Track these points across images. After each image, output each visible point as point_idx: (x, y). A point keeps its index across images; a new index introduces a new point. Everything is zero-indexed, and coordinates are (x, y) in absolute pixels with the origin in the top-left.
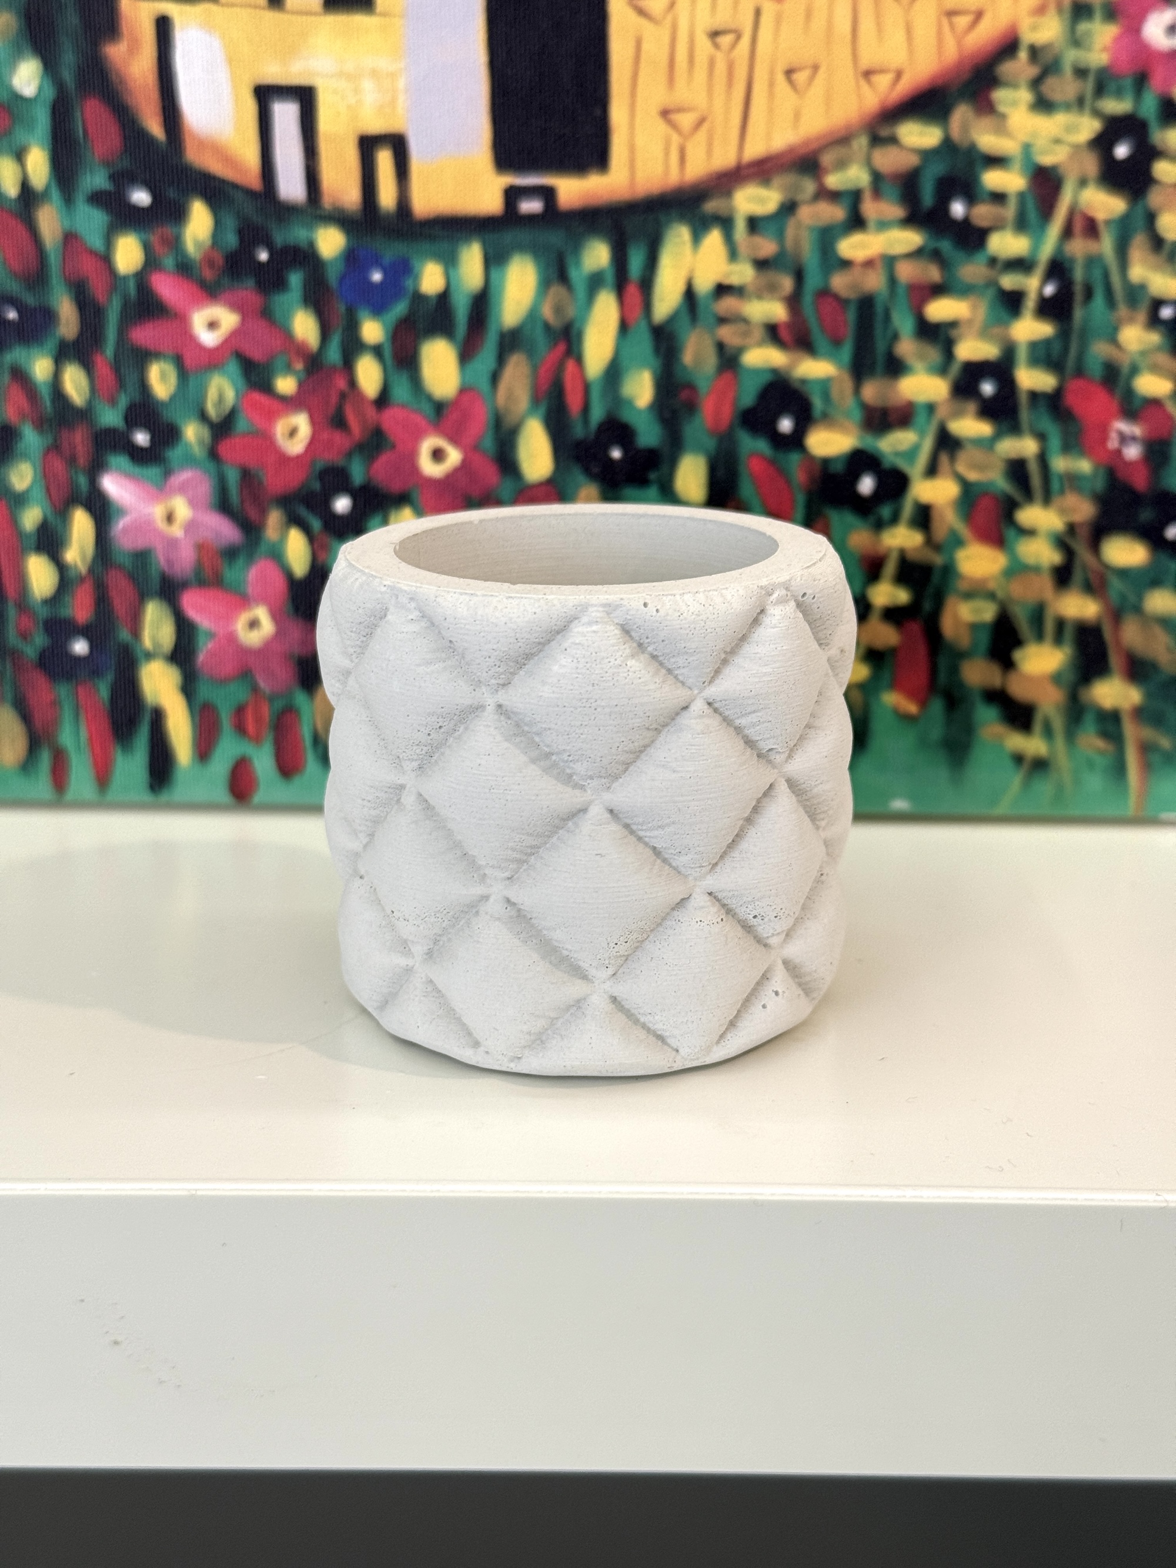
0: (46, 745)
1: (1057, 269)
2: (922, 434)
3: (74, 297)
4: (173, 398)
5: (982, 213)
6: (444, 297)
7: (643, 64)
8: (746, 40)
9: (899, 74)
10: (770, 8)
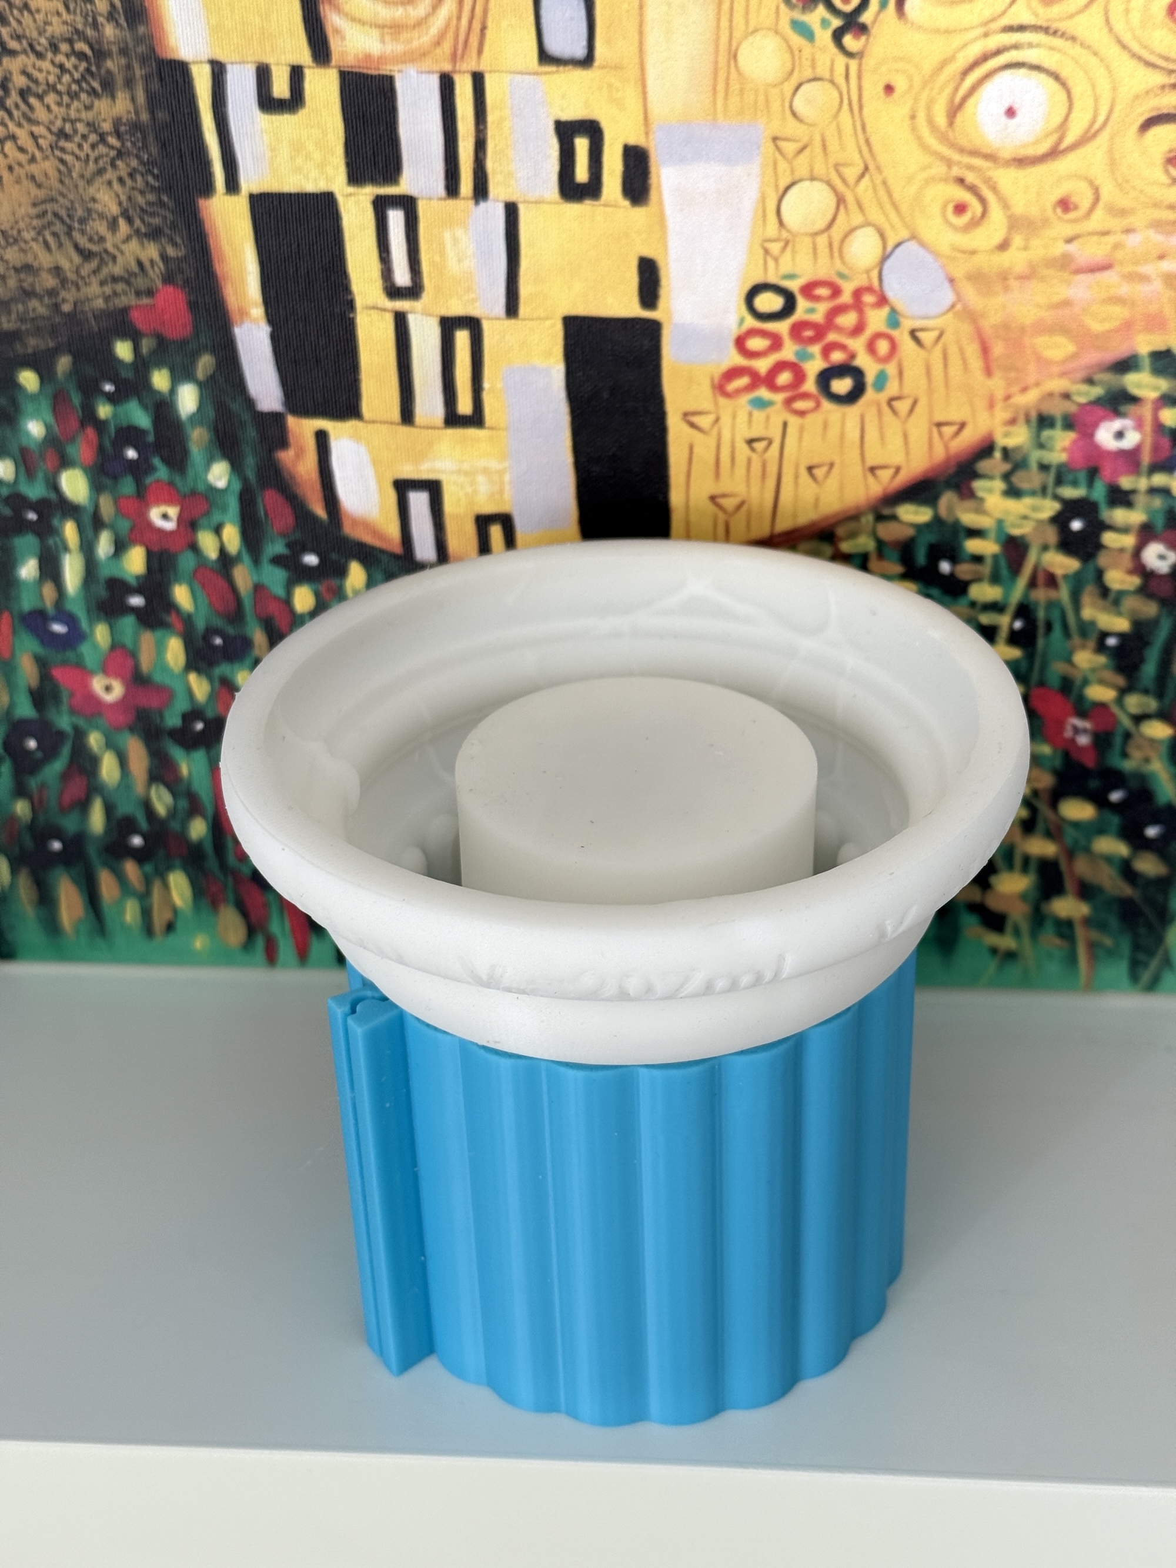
0: (260, 932)
1: (1024, 611)
3: (264, 627)
5: (964, 570)
7: (695, 464)
8: (776, 445)
9: (898, 470)
10: (794, 421)
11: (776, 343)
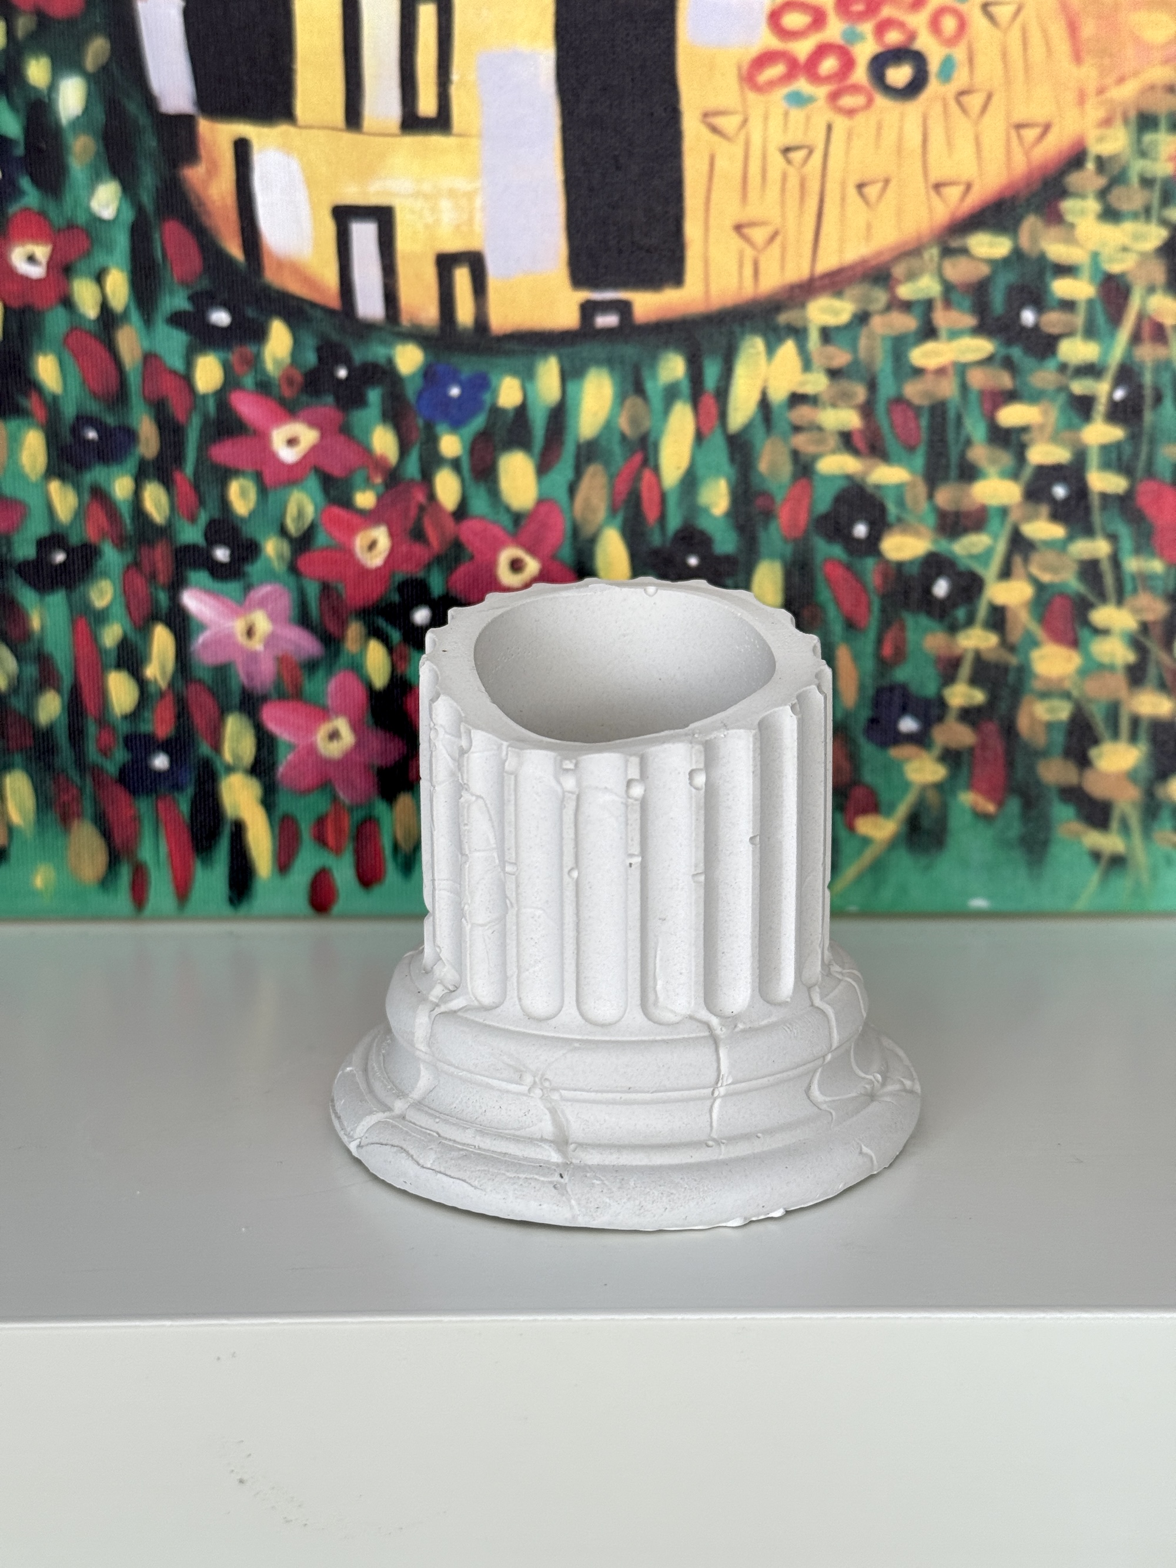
0: (126, 860)
1: (1126, 374)
2: (995, 537)
3: (153, 414)
4: (253, 514)
5: (1053, 321)
6: (522, 411)
7: (716, 180)
8: (818, 155)
9: (969, 187)
10: (841, 124)
11: (819, 19)
